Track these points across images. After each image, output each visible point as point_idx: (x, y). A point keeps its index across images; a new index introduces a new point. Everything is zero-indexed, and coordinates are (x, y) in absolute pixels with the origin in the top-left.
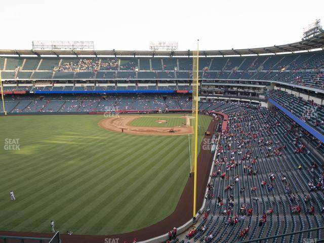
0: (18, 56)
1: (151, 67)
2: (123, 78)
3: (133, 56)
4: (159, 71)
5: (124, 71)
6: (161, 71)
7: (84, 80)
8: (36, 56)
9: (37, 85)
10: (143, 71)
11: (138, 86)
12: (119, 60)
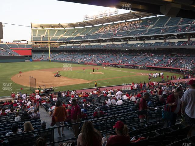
0: (83, 27)
1: (166, 23)
2: (132, 35)
4: (172, 26)
5: (138, 30)
6: (174, 26)
7: (104, 39)
8: (92, 26)
10: (155, 28)
11: (146, 43)
12: (141, 21)
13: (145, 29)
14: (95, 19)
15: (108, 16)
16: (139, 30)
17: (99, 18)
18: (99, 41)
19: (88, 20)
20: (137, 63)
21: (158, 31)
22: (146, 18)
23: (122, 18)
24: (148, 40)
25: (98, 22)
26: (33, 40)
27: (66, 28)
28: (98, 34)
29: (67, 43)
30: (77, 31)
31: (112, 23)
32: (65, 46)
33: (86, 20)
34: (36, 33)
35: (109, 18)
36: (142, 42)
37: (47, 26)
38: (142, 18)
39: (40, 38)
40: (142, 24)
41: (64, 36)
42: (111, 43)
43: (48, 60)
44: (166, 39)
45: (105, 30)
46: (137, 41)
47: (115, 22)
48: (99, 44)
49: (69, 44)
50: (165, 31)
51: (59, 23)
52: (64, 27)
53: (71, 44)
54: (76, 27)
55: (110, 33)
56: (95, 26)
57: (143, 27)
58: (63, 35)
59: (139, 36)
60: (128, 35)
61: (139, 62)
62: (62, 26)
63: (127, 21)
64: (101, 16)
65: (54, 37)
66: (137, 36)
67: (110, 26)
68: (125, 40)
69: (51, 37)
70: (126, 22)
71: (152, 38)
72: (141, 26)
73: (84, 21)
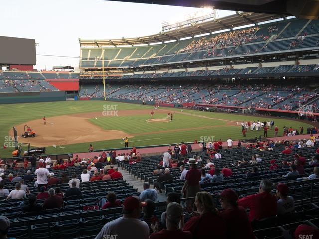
0: (161, 43)
2: (239, 54)
3: (282, 19)
4: (310, 36)
6: (315, 35)
7: (191, 61)
8: (175, 41)
9: (158, 72)
10: (280, 40)
11: (262, 67)
12: (258, 29)
13: (263, 42)
14: (179, 28)
15: (200, 23)
16: (252, 44)
17: (185, 26)
18: (185, 65)
19: (168, 31)
20: (243, 103)
21: (285, 45)
22: (266, 22)
23: (224, 25)
24: (266, 62)
25: (184, 33)
26: (82, 66)
27: (134, 46)
28: (183, 53)
29: (134, 70)
30: (152, 50)
31: (209, 34)
32: (132, 74)
33: (165, 31)
34: (87, 55)
35: (202, 26)
36: (256, 65)
37: (104, 43)
38: (259, 24)
39: (94, 62)
40: (258, 34)
41: (130, 58)
42: (204, 68)
43: (102, 99)
44: (299, 59)
45: (195, 46)
46: (248, 63)
47: (213, 33)
48: (184, 70)
49: (139, 71)
50: (298, 43)
51: (123, 38)
52: (131, 44)
53: (141, 71)
54: (151, 42)
55: (204, 50)
56: (181, 39)
57: (259, 39)
58: (129, 56)
59: (250, 55)
60: (232, 54)
61: (246, 101)
62: (128, 43)
63: (234, 29)
64: (189, 22)
65: (114, 60)
66: (247, 55)
67: (205, 40)
68: (227, 62)
69: (110, 61)
70: (232, 31)
71: (274, 58)
72: (256, 37)
73: (162, 32)
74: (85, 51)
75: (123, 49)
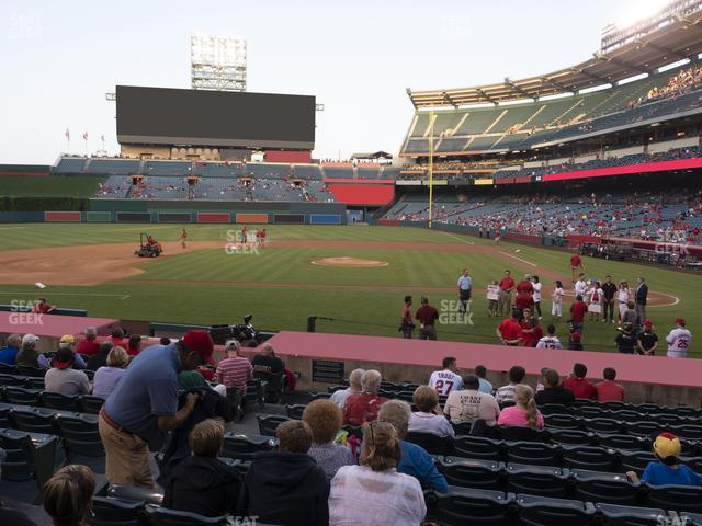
0: (609, 86)
7: (654, 122)
8: (646, 75)
14: (643, 35)
17: (661, 26)
19: (617, 46)
25: (661, 48)
26: (407, 152)
27: (541, 99)
29: (528, 155)
30: (580, 106)
32: (518, 168)
33: (608, 50)
37: (467, 98)
41: (522, 129)
42: (694, 141)
51: (506, 80)
52: (531, 96)
53: (540, 159)
56: (661, 70)
58: (521, 125)
62: (521, 92)
64: (671, 13)
65: (484, 135)
69: (473, 137)
73: (601, 54)
74: (423, 119)
75: (512, 109)
